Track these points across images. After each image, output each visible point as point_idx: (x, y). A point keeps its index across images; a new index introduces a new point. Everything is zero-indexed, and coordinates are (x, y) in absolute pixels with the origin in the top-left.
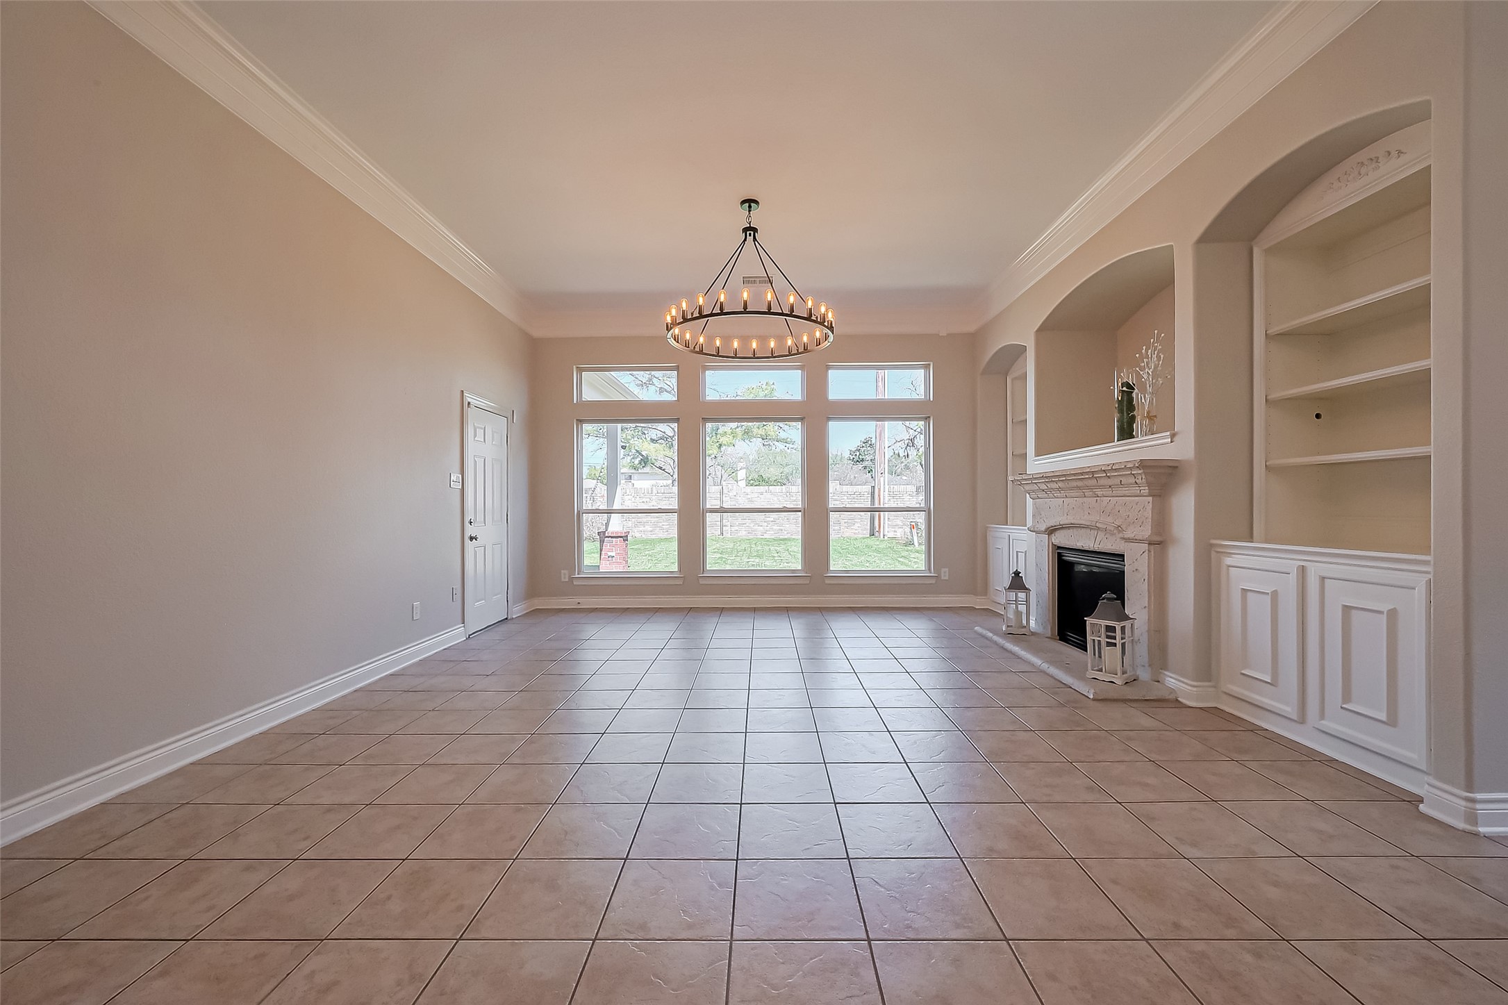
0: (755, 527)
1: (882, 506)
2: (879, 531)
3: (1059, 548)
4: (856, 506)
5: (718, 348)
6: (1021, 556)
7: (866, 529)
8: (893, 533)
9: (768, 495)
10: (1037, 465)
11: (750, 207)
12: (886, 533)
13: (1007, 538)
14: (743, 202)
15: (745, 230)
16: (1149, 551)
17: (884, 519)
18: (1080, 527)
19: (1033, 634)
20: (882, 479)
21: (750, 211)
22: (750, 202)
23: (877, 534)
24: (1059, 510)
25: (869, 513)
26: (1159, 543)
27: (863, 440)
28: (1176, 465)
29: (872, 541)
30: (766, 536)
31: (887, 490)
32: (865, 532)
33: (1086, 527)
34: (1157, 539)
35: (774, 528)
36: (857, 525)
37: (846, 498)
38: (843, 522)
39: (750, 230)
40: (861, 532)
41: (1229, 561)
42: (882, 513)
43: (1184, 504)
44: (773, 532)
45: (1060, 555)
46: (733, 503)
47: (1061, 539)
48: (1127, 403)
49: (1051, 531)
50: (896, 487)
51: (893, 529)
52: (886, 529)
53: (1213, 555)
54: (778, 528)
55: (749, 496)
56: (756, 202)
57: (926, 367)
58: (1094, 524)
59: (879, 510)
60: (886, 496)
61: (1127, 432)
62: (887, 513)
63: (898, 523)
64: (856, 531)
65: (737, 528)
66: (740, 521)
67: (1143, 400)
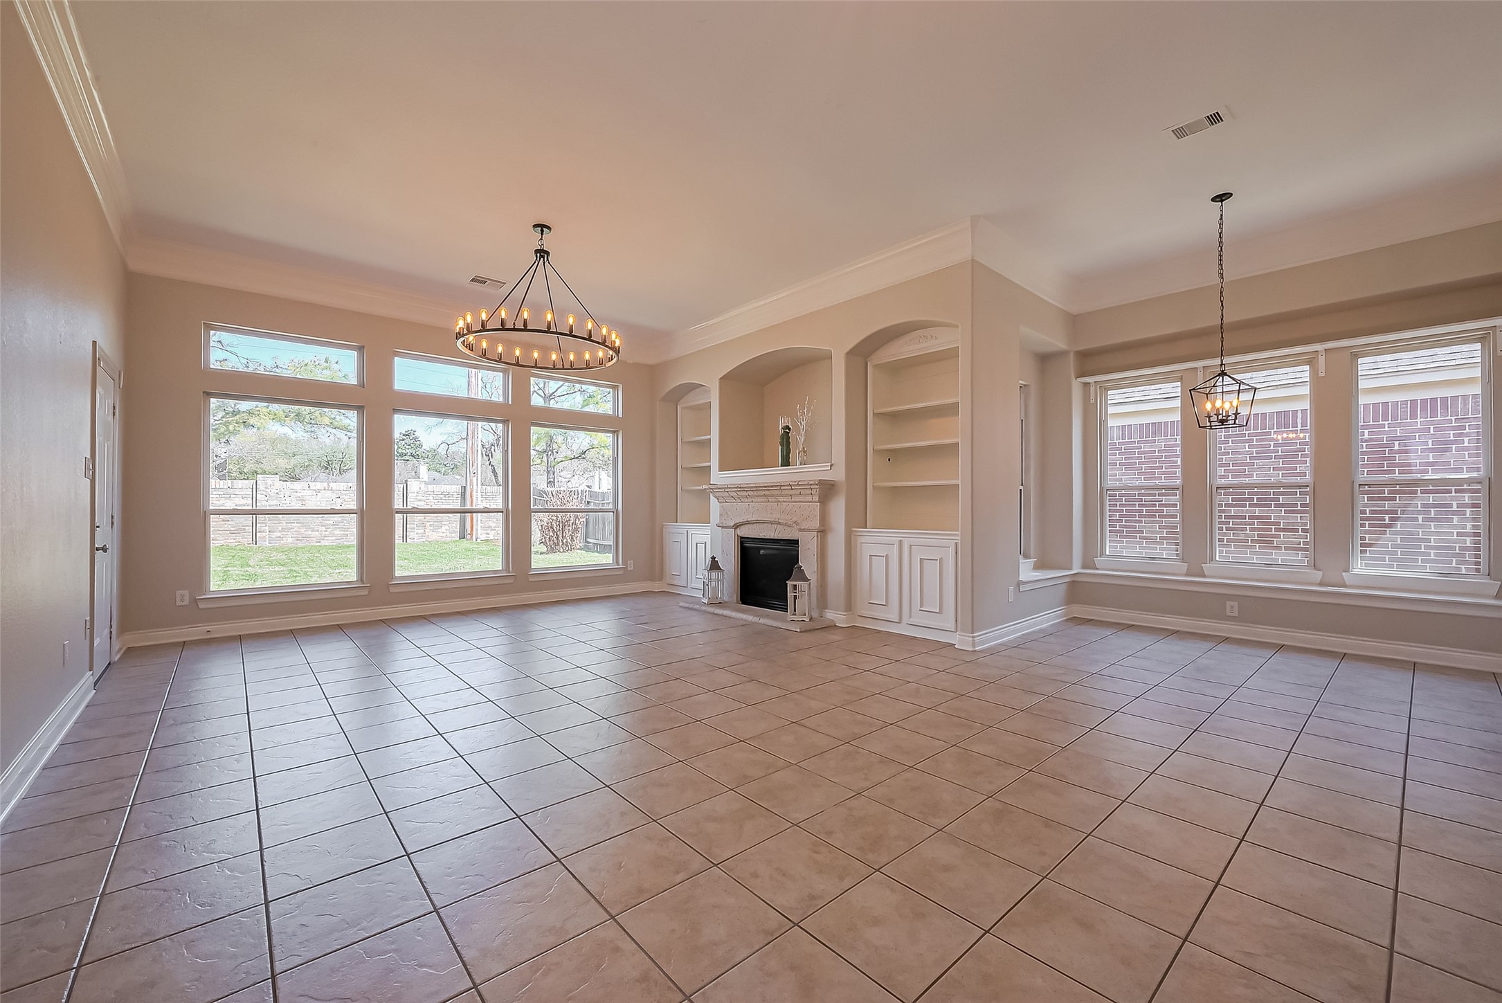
0: (307, 533)
1: (474, 507)
2: (471, 534)
3: (741, 538)
4: (444, 507)
5: (518, 357)
6: (701, 547)
7: (454, 532)
8: (485, 535)
9: (329, 494)
10: (718, 477)
11: (542, 231)
12: (479, 536)
13: (686, 533)
14: (535, 226)
15: (537, 251)
16: (817, 536)
17: (477, 521)
18: (765, 522)
19: (726, 602)
20: (475, 479)
21: (542, 234)
22: (542, 227)
23: (469, 537)
24: (745, 511)
25: (459, 514)
26: (823, 532)
27: (404, 432)
28: (832, 483)
29: (464, 543)
30: (323, 543)
31: (479, 491)
32: (453, 535)
33: (771, 523)
34: (823, 528)
35: (336, 532)
36: (444, 528)
37: (431, 498)
38: (428, 524)
39: (542, 253)
40: (448, 534)
41: (863, 539)
42: (474, 514)
43: (838, 508)
44: (334, 538)
45: (742, 543)
46: (275, 502)
47: (746, 532)
48: (786, 440)
49: (736, 526)
50: (488, 487)
51: (485, 532)
52: (480, 532)
53: (852, 536)
54: (343, 532)
55: (298, 494)
56: (549, 228)
57: (615, 388)
58: (777, 520)
59: (471, 512)
60: (479, 496)
61: (786, 462)
62: (479, 514)
63: (491, 525)
64: (444, 535)
65: (279, 534)
66: (284, 525)
67: (798, 440)
